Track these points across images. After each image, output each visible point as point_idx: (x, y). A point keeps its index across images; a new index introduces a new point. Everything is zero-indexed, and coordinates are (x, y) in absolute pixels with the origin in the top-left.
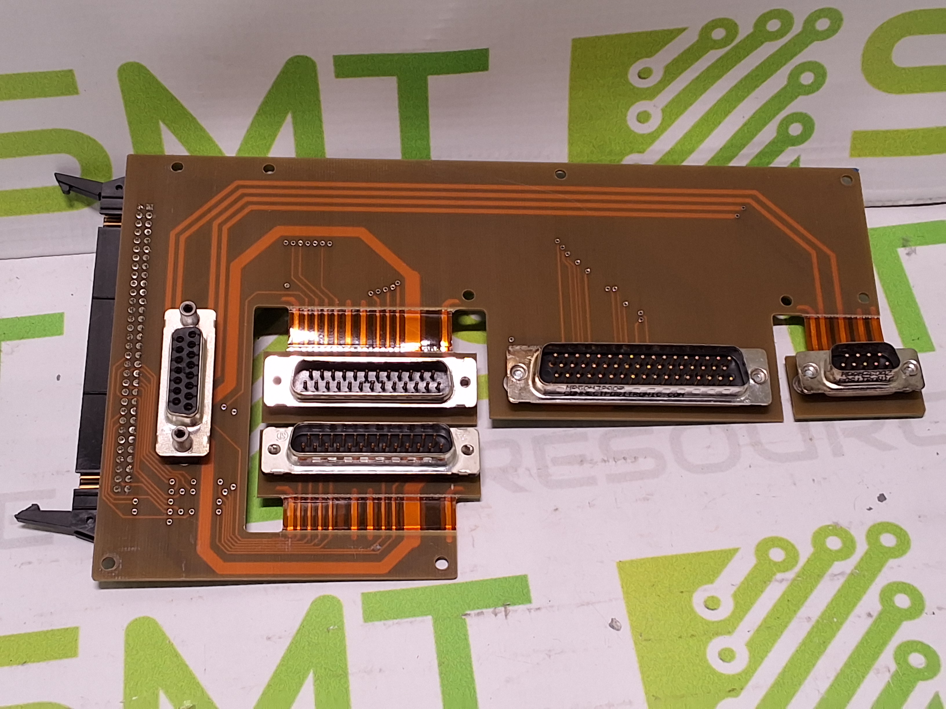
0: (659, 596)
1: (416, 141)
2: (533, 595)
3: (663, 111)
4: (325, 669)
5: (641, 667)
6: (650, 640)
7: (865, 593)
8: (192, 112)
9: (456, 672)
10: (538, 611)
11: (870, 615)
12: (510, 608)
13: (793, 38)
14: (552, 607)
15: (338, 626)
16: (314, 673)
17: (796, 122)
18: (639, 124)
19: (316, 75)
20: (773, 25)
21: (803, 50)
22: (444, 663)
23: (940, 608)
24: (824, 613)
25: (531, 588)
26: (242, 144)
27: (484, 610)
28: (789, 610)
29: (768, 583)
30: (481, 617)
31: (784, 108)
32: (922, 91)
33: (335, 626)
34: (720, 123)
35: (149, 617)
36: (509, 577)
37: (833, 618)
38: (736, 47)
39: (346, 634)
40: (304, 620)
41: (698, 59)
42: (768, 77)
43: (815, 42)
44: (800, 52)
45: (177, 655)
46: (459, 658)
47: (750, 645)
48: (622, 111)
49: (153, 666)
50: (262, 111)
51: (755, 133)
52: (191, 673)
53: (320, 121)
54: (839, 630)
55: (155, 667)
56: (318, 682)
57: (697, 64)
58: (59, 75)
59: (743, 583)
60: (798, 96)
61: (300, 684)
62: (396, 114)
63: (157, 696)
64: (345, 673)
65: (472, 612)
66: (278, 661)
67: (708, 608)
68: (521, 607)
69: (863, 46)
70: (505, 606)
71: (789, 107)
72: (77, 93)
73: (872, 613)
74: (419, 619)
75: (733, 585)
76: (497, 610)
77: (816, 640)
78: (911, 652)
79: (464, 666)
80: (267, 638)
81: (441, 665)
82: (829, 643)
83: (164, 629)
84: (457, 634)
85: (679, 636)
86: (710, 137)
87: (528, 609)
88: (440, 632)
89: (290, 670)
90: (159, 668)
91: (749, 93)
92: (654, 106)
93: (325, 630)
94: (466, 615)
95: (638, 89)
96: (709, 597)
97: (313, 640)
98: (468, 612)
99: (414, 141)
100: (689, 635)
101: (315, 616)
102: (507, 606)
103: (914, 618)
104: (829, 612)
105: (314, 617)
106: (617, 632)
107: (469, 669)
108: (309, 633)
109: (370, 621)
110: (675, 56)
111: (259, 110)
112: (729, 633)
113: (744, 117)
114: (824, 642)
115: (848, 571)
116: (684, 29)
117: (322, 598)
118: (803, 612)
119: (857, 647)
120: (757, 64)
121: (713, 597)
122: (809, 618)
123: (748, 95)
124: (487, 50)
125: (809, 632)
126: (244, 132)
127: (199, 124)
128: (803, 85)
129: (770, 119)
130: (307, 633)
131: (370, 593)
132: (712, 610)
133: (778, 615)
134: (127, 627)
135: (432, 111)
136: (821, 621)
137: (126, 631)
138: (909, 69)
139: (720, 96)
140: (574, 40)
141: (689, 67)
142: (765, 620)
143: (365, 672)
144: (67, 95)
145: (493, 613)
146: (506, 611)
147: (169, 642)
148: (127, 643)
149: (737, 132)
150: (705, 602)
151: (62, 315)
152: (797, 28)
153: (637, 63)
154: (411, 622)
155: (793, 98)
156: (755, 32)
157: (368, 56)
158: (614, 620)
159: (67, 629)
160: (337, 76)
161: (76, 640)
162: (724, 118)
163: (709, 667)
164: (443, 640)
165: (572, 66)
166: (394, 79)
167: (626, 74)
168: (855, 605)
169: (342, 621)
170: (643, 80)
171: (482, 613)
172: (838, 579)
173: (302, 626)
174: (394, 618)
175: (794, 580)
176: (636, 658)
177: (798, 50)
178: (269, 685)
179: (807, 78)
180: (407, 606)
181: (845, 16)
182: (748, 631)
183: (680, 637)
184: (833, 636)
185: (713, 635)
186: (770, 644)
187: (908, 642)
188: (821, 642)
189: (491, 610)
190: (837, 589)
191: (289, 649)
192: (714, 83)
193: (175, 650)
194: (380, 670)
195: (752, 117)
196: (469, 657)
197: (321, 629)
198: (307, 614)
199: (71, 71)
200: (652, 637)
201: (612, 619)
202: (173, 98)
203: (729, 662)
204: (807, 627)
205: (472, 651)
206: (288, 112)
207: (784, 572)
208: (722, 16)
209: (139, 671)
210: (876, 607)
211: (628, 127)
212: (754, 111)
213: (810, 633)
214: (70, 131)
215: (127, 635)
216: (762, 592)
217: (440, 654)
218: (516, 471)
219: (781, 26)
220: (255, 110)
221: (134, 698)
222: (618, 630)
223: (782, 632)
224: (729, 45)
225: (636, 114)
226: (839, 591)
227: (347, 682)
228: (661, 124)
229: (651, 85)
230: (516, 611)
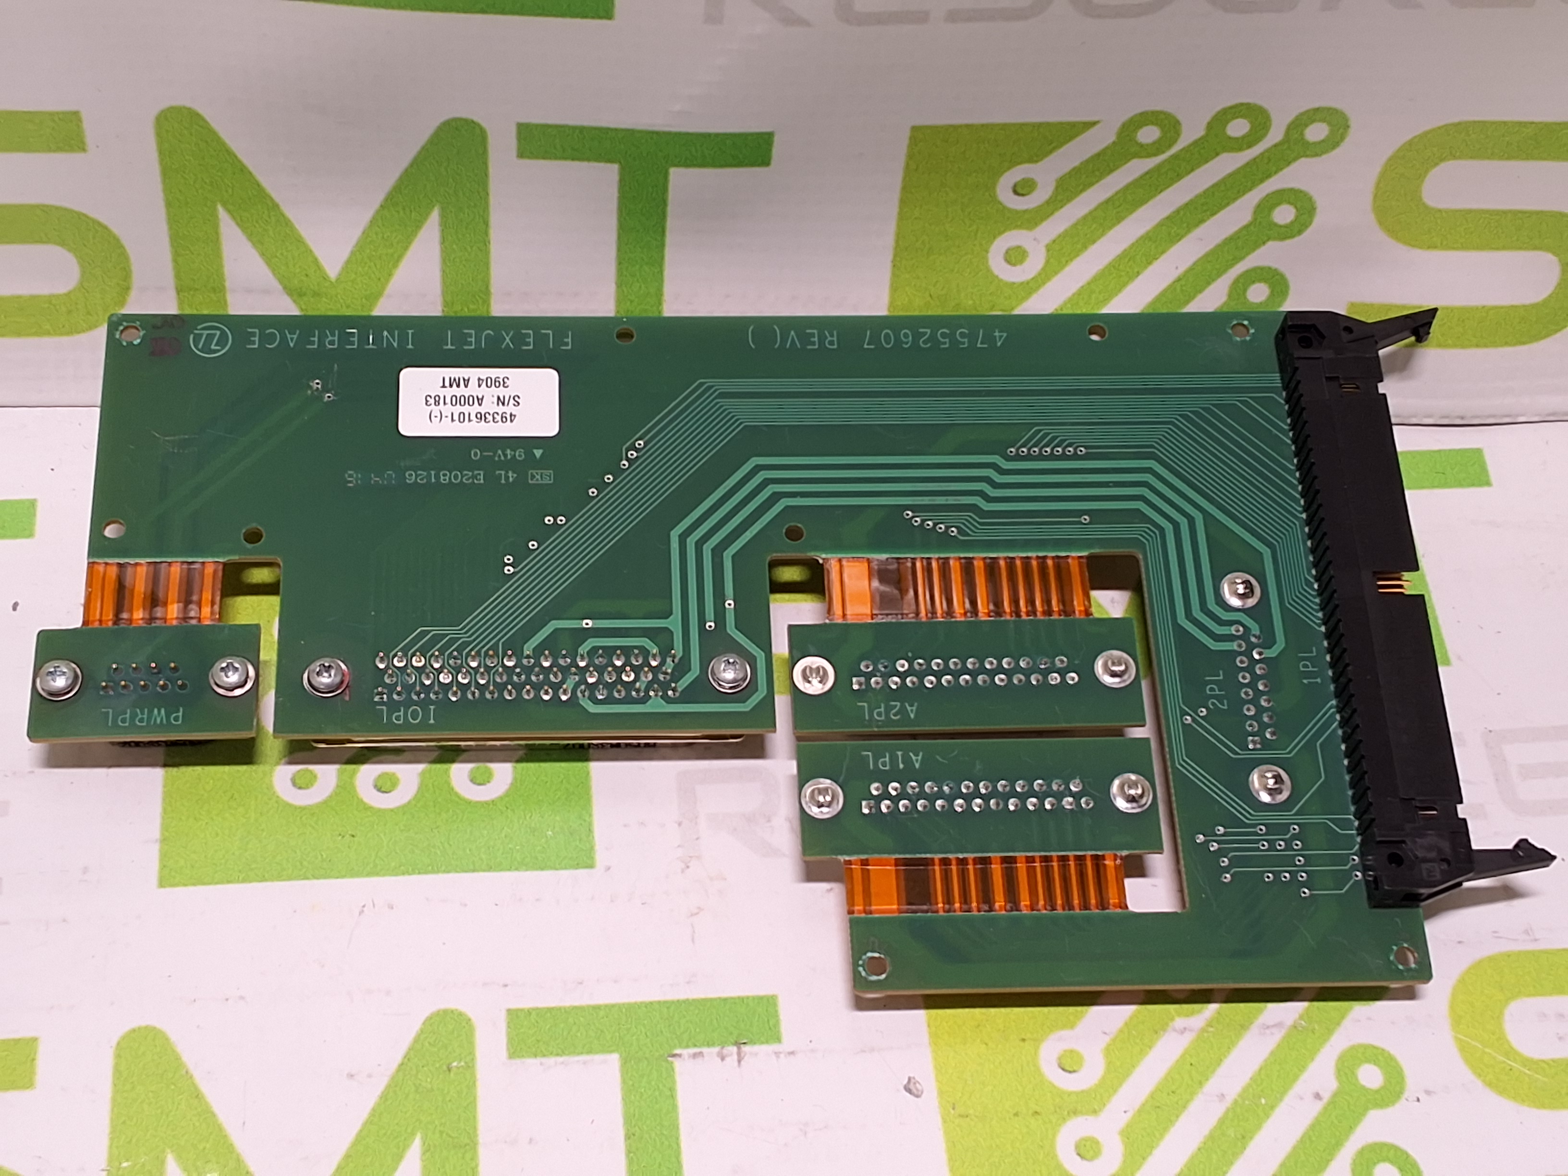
0: (986, 1044)
1: (641, 266)
2: (784, 1028)
3: (1048, 248)
4: (441, 1132)
5: (950, 1159)
6: (967, 1116)
7: (1313, 1059)
8: (274, 195)
9: (653, 1152)
10: (792, 1056)
11: (1318, 1096)
12: (746, 1049)
13: (1268, 150)
14: (813, 1051)
15: (466, 1063)
16: (422, 1138)
17: (1260, 281)
18: (1009, 267)
19: (485, 151)
20: (1238, 128)
21: (1281, 169)
22: (634, 1135)
23: (1428, 1092)
24: (1245, 1090)
25: (781, 1017)
26: (352, 253)
27: (705, 1050)
28: (1192, 1080)
29: (1162, 1033)
30: (699, 1060)
31: (1242, 258)
32: (1464, 247)
33: (461, 1060)
34: (1138, 273)
35: (155, 1028)
36: (748, 998)
37: (1260, 1098)
38: (1175, 157)
39: (478, 1076)
40: (410, 1049)
41: (1111, 171)
42: (1222, 207)
43: (1303, 159)
44: (1276, 173)
45: (198, 1095)
46: (658, 1128)
47: (1127, 1134)
48: (981, 245)
49: (159, 1111)
50: (391, 201)
51: (1192, 294)
52: (220, 1128)
53: (486, 224)
54: (1268, 1117)
55: (162, 1113)
56: (428, 1154)
57: (1109, 179)
58: (56, 119)
59: (1121, 1031)
60: (1268, 240)
61: (398, 1158)
62: (612, 222)
63: (163, 1162)
64: (473, 1141)
65: (685, 1052)
66: (365, 1115)
67: (1063, 1069)
68: (765, 1048)
69: (1378, 169)
70: (738, 1044)
71: (1250, 257)
72: (84, 150)
73: (1321, 1093)
74: (598, 1058)
75: (1105, 1033)
76: (725, 1051)
77: (1231, 1132)
78: (1379, 1161)
79: (666, 1143)
80: (348, 1075)
81: (629, 1138)
82: (1251, 1138)
83: (179, 1049)
84: (658, 1087)
85: (1015, 1111)
86: (1120, 295)
87: (776, 1053)
88: (631, 1083)
89: (384, 1131)
90: (167, 1116)
91: (1189, 231)
92: (1035, 239)
93: (445, 1068)
94: (674, 1056)
95: (1010, 210)
96: (1065, 1051)
97: (424, 1084)
98: (677, 1051)
99: (637, 267)
100: (1030, 1112)
101: (429, 1043)
102: (742, 1046)
103: (1387, 1105)
104: (1255, 1087)
105: (427, 1044)
106: (916, 1099)
107: (675, 1146)
108: (418, 1072)
109: (519, 1057)
110: (1076, 163)
111: (386, 200)
112: (1095, 1112)
113: (1177, 268)
114: (1243, 1137)
115: (1289, 1022)
116: (1094, 124)
117: (441, 1013)
118: (1212, 1085)
119: (1295, 1148)
120: (1206, 186)
121: (1072, 1051)
122: (1223, 1095)
123: (1186, 234)
124: (770, 135)
125: (1220, 1119)
126: (357, 233)
127: (283, 215)
128: (1276, 225)
129: (1219, 274)
130: (414, 1072)
131: (522, 1010)
132: (1070, 1072)
133: (1174, 1088)
134: (118, 1044)
135: (670, 223)
136: (1240, 1101)
137: (117, 1049)
138: (1447, 211)
139: (1141, 231)
140: (914, 129)
141: (1097, 182)
142: (1152, 1096)
143: (506, 1142)
144: (66, 151)
145: (718, 1056)
146: (739, 1054)
147: (187, 1072)
148: (117, 1070)
149: (1165, 291)
150: (1059, 1059)
151: (33, 503)
152: (1275, 135)
153: (1014, 170)
154: (585, 1063)
155: (1257, 245)
156: (1207, 135)
157: (574, 128)
158: (913, 1081)
159: (20, 1039)
160: (521, 155)
161: (33, 1060)
162: (1146, 267)
163: (1059, 1166)
164: (635, 1096)
165: (907, 167)
166: (616, 167)
167: (994, 188)
168: (1296, 1078)
169: (472, 1053)
170: (1021, 198)
171: (701, 1054)
172: (1272, 1034)
173: (407, 1057)
174: (558, 1055)
175: (1203, 1030)
176: (944, 1145)
177: (1274, 169)
178: (348, 1156)
179: (1284, 215)
180: (579, 1034)
181: (1353, 123)
182: (1125, 1112)
183: (1016, 1114)
184: (1258, 1127)
185: (1068, 1113)
186: (1157, 1135)
187: (1376, 1144)
188: (1239, 1136)
189: (716, 1050)
190: (1268, 1051)
191: (384, 1097)
192: (1134, 211)
193: (196, 1088)
194: (531, 1140)
195: (1191, 269)
196: (675, 1127)
197: (437, 1065)
198: (416, 1040)
199: (76, 113)
200: (971, 1112)
201: (910, 1079)
202: (243, 169)
203: (1090, 1160)
204: (1219, 1110)
205: (681, 1117)
206: (433, 206)
207: (1188, 1016)
208: (1158, 108)
209: (135, 1119)
210: (1329, 1084)
211: (988, 270)
212: (1194, 259)
213: (1222, 1121)
214: (66, 209)
215: (118, 1056)
216: (1150, 1048)
217: (630, 1119)
218: (769, 821)
219: (1251, 130)
220: (380, 197)
221: (125, 1165)
222: (917, 1096)
223: (1177, 1117)
224: (1163, 152)
225: (1004, 250)
226: (1272, 1053)
227: (474, 1158)
228: (1043, 269)
229: (1031, 206)
230: (756, 1054)
